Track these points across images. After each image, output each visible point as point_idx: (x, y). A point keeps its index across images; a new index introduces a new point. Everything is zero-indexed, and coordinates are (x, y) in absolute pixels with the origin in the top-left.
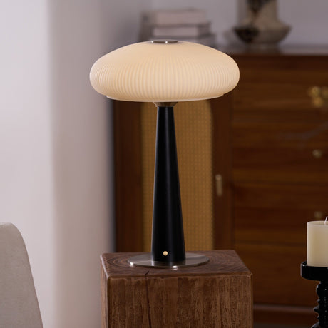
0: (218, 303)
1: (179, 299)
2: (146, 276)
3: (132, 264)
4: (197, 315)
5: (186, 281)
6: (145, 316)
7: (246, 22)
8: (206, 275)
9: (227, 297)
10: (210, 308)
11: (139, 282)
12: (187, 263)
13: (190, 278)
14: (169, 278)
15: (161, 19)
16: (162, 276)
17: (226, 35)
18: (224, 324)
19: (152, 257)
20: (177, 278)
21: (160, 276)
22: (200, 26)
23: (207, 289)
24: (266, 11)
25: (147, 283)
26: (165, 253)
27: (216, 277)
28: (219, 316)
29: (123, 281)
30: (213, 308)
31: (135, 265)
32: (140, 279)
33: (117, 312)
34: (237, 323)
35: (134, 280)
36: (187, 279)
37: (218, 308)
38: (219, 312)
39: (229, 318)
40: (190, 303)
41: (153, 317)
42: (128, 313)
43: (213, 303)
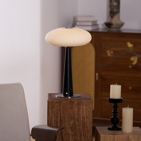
0: (82, 109)
1: (70, 107)
2: (60, 99)
3: (56, 96)
4: (75, 112)
5: (72, 102)
6: (59, 112)
7: (109, 21)
8: (78, 100)
9: (84, 107)
10: (79, 110)
11: (57, 101)
12: (74, 97)
13: (73, 101)
14: (67, 101)
15: (79, 19)
16: (65, 100)
17: (102, 25)
18: (83, 115)
19: (63, 94)
20: (69, 101)
21: (64, 100)
22: (93, 22)
23: (78, 104)
24: (116, 17)
25: (60, 102)
26: (67, 93)
27: (81, 101)
28: (82, 113)
29: (53, 101)
30: (80, 111)
31: (57, 97)
32: (58, 101)
33: (50, 110)
34: (87, 115)
35: (56, 101)
36: (72, 101)
37: (82, 110)
38: (82, 112)
39: (85, 114)
40: (73, 109)
41: (61, 113)
42: (54, 111)
43: (80, 109)
